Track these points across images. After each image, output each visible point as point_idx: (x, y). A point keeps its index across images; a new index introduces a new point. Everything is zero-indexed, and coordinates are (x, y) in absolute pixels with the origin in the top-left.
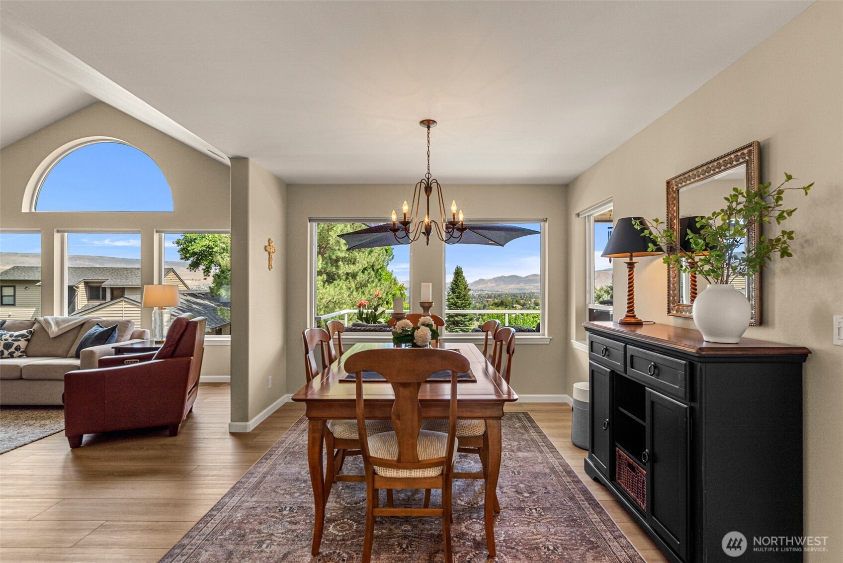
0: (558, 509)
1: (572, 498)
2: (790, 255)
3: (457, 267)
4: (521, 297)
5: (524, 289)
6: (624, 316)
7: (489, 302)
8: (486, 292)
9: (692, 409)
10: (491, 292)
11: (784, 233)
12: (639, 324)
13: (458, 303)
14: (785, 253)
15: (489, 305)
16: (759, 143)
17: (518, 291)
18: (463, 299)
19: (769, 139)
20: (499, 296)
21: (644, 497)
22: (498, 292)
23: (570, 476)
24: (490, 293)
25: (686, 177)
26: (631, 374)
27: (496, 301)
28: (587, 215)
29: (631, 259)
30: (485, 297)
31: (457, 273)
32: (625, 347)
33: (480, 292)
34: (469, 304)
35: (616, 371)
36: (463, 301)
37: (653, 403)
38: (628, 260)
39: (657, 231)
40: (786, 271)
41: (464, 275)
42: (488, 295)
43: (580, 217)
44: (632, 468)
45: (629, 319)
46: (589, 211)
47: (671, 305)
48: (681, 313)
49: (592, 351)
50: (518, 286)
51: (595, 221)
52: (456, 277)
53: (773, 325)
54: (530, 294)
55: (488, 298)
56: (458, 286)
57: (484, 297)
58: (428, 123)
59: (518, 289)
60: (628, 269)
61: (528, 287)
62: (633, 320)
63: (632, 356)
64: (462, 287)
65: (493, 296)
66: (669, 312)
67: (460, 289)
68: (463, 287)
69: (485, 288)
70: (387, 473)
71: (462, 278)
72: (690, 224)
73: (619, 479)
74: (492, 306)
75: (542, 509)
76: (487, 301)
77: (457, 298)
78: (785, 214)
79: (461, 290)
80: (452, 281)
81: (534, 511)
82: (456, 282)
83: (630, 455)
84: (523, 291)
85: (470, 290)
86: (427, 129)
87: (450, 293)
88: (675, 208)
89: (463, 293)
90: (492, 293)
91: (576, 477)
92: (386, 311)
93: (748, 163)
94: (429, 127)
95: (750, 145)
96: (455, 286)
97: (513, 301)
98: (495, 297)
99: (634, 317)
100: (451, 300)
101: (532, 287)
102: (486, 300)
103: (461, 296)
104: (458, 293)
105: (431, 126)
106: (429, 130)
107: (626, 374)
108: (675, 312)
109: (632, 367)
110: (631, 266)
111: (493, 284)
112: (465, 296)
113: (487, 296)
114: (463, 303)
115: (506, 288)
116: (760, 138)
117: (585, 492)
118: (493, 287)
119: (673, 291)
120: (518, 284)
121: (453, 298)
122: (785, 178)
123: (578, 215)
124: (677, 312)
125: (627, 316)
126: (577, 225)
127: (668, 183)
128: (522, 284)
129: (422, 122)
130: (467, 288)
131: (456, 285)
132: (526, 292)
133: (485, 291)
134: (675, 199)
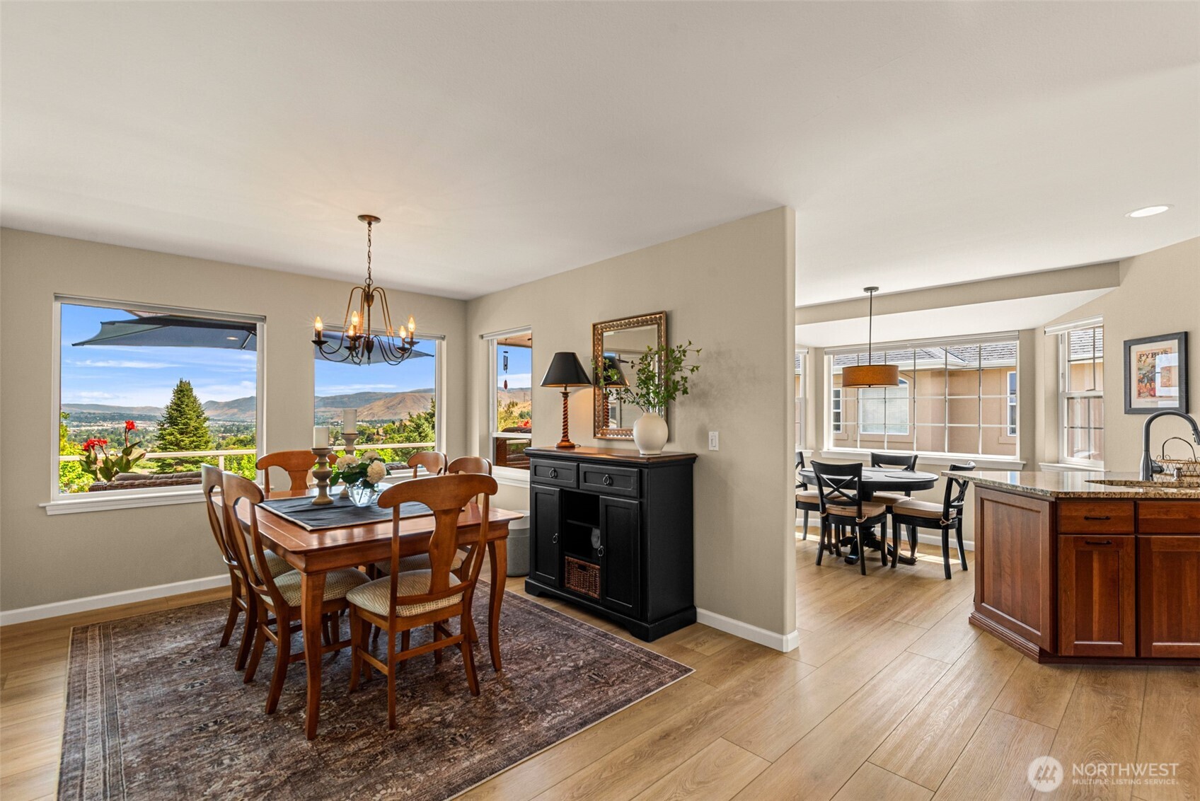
0: (525, 623)
1: (530, 613)
2: (687, 393)
3: (181, 382)
6: (560, 441)
7: (227, 440)
8: (221, 422)
9: (641, 503)
10: (231, 423)
11: (682, 377)
12: (573, 447)
13: (183, 441)
14: (685, 392)
15: (228, 444)
16: (666, 312)
18: (195, 435)
19: (671, 311)
21: (596, 587)
22: (243, 422)
23: (517, 599)
25: (609, 325)
26: (585, 488)
28: (490, 338)
29: (566, 389)
30: (219, 431)
31: (181, 391)
32: (578, 466)
34: (205, 443)
35: (565, 489)
36: (195, 438)
37: (607, 506)
38: (562, 389)
39: (588, 367)
40: (682, 404)
41: (195, 393)
42: (225, 428)
43: (484, 339)
44: (583, 568)
45: (564, 444)
46: (493, 336)
47: (596, 429)
48: (606, 436)
49: (536, 475)
51: (498, 344)
52: (179, 398)
53: (674, 441)
55: (224, 432)
56: (182, 413)
57: (217, 431)
58: (370, 219)
60: (563, 399)
62: (567, 444)
63: (585, 473)
64: (191, 415)
66: (595, 435)
67: (187, 418)
68: (194, 415)
70: (413, 611)
71: (192, 399)
72: (612, 364)
73: (568, 583)
74: (234, 444)
75: (512, 627)
76: (224, 438)
77: (181, 434)
78: (695, 369)
79: (190, 419)
80: (169, 404)
81: (507, 631)
82: (179, 406)
83: (581, 557)
85: (206, 419)
86: (367, 226)
87: (166, 426)
88: (600, 348)
89: (193, 423)
90: (233, 425)
91: (521, 598)
92: (147, 454)
93: (659, 325)
94: (370, 224)
95: (661, 313)
96: (176, 414)
99: (568, 441)
100: (168, 437)
102: (220, 435)
103: (189, 430)
104: (184, 424)
105: (373, 223)
106: (370, 227)
107: (579, 488)
108: (600, 435)
109: (585, 482)
110: (566, 395)
111: (236, 410)
112: (196, 429)
113: (223, 429)
114: (193, 441)
116: (667, 309)
117: (537, 606)
118: (234, 414)
119: (599, 417)
121: (171, 434)
122: (688, 343)
123: (482, 337)
124: (602, 435)
125: (562, 441)
126: (479, 347)
127: (594, 326)
129: (362, 217)
130: (201, 416)
131: (180, 411)
133: (219, 420)
134: (600, 340)
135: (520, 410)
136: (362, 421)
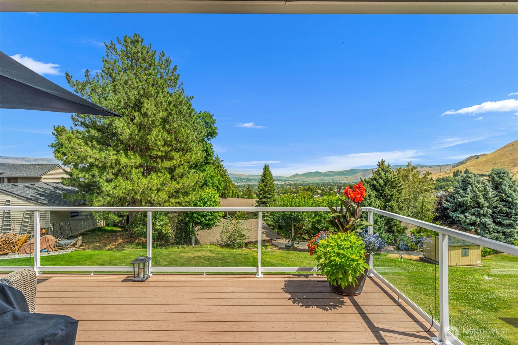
3: (265, 165)
4: (322, 185)
5: (324, 180)
7: (301, 188)
8: (299, 182)
13: (265, 189)
15: (301, 190)
17: (320, 182)
20: (308, 184)
22: (307, 182)
24: (302, 182)
27: (306, 187)
30: (299, 185)
31: (265, 169)
33: (295, 182)
41: (270, 170)
50: (320, 178)
52: (265, 172)
54: (327, 183)
55: (300, 185)
59: (320, 180)
61: (326, 179)
64: (269, 178)
65: (304, 184)
69: (299, 179)
71: (269, 172)
77: (265, 186)
79: (268, 180)
80: (261, 174)
82: (265, 175)
84: (323, 182)
87: (260, 183)
89: (269, 182)
96: (263, 178)
97: (316, 188)
98: (305, 185)
101: (329, 179)
102: (299, 187)
103: (268, 185)
104: (266, 182)
111: (304, 177)
115: (312, 180)
118: (304, 179)
120: (320, 177)
121: (262, 186)
128: (322, 177)
130: (272, 179)
131: (265, 177)
132: (325, 182)
135: (438, 177)
136: (352, 182)
